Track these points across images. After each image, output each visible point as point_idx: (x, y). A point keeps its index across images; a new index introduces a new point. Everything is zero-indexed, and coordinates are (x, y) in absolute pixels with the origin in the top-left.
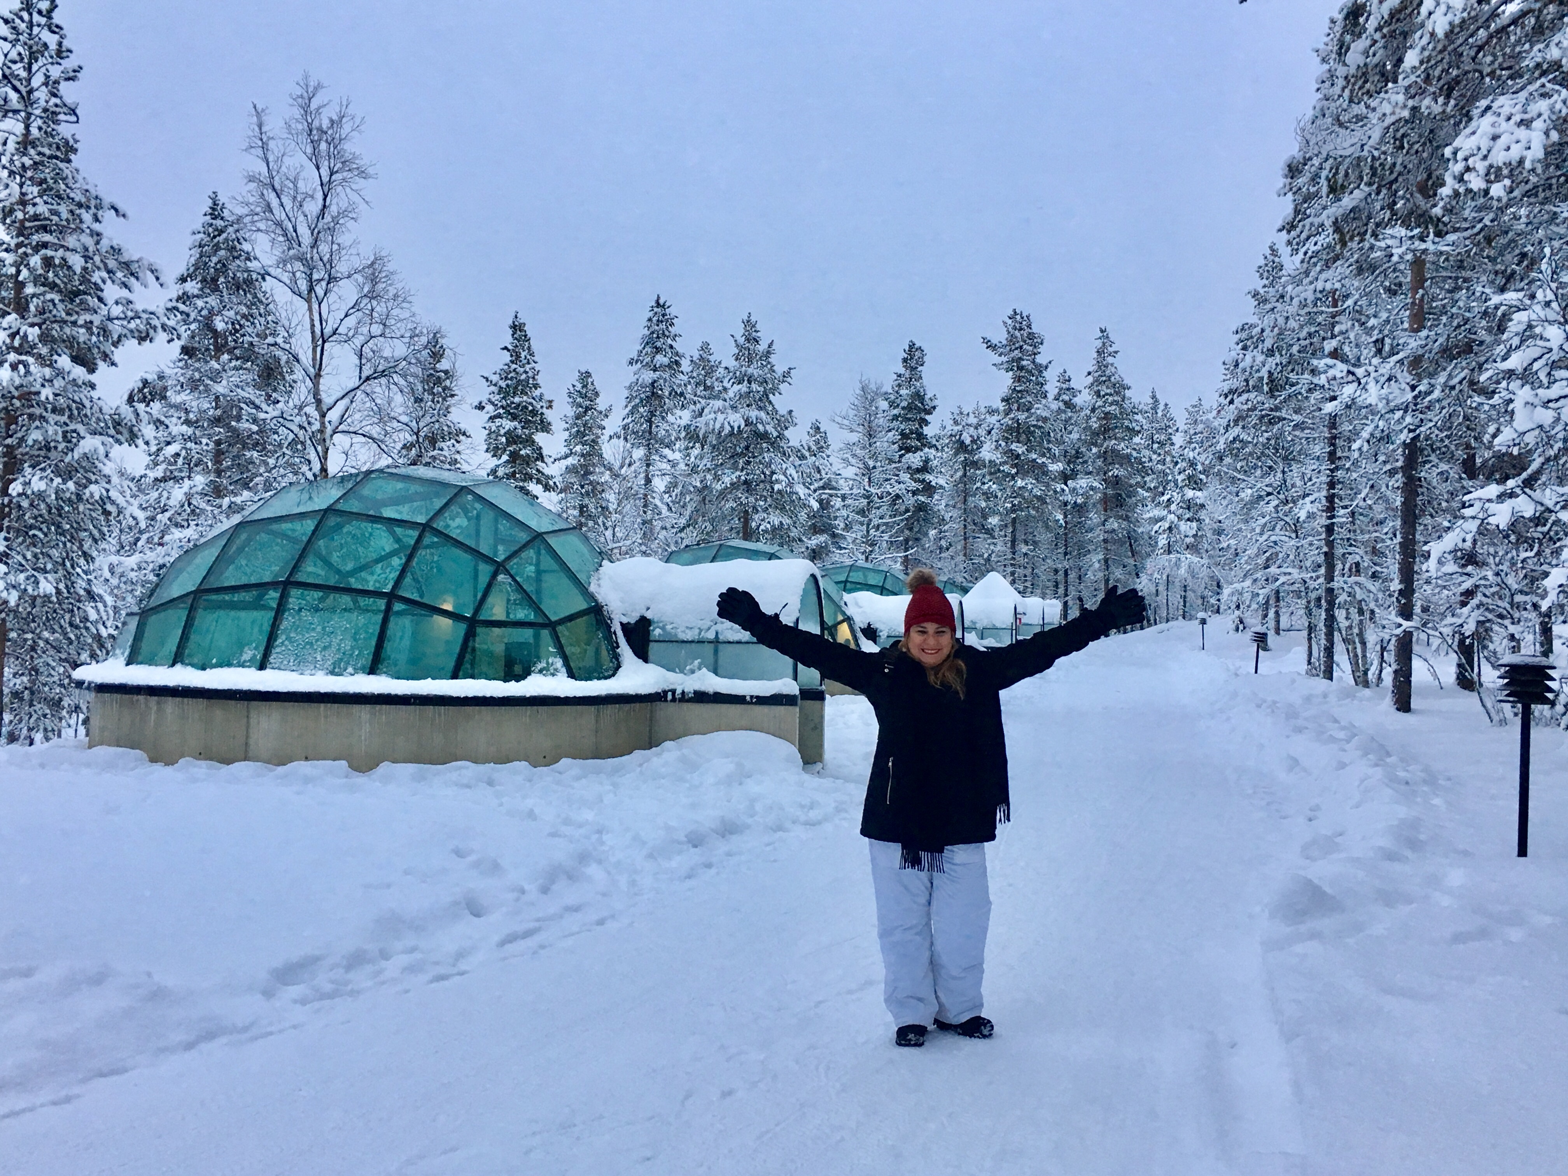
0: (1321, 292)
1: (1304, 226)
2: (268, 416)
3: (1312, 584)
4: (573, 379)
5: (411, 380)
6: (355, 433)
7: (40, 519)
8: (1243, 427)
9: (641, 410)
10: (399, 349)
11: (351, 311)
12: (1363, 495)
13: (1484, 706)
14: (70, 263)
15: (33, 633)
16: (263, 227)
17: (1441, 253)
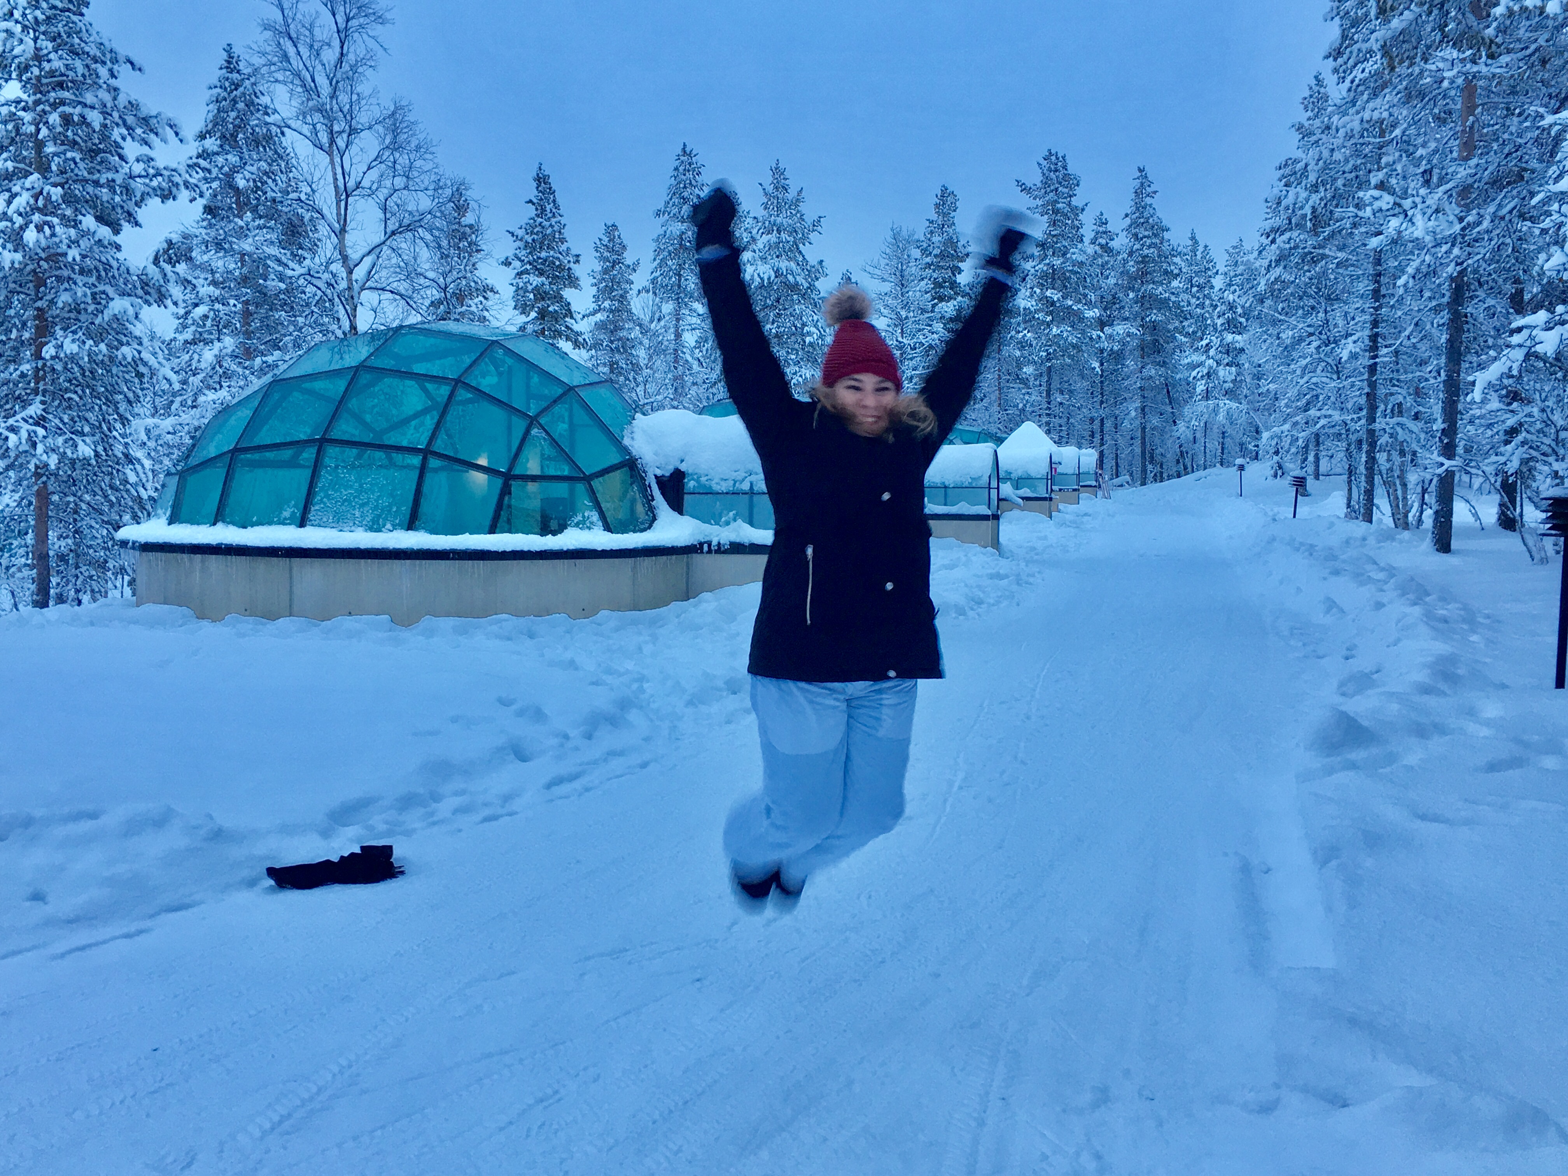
0: (1368, 122)
1: (1351, 52)
2: (296, 273)
3: (1353, 426)
4: (600, 232)
5: (437, 233)
6: (383, 289)
7: (74, 382)
8: (1285, 267)
9: (670, 263)
10: (425, 203)
11: (374, 164)
12: (1407, 333)
13: (1525, 544)
14: (89, 120)
15: (75, 495)
16: (281, 78)
17: (1494, 75)
